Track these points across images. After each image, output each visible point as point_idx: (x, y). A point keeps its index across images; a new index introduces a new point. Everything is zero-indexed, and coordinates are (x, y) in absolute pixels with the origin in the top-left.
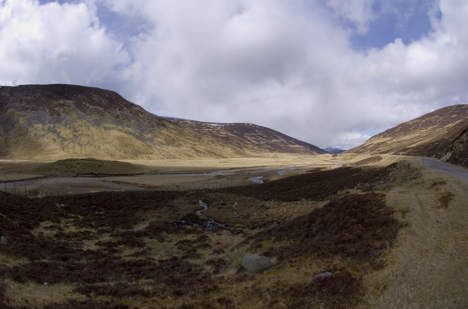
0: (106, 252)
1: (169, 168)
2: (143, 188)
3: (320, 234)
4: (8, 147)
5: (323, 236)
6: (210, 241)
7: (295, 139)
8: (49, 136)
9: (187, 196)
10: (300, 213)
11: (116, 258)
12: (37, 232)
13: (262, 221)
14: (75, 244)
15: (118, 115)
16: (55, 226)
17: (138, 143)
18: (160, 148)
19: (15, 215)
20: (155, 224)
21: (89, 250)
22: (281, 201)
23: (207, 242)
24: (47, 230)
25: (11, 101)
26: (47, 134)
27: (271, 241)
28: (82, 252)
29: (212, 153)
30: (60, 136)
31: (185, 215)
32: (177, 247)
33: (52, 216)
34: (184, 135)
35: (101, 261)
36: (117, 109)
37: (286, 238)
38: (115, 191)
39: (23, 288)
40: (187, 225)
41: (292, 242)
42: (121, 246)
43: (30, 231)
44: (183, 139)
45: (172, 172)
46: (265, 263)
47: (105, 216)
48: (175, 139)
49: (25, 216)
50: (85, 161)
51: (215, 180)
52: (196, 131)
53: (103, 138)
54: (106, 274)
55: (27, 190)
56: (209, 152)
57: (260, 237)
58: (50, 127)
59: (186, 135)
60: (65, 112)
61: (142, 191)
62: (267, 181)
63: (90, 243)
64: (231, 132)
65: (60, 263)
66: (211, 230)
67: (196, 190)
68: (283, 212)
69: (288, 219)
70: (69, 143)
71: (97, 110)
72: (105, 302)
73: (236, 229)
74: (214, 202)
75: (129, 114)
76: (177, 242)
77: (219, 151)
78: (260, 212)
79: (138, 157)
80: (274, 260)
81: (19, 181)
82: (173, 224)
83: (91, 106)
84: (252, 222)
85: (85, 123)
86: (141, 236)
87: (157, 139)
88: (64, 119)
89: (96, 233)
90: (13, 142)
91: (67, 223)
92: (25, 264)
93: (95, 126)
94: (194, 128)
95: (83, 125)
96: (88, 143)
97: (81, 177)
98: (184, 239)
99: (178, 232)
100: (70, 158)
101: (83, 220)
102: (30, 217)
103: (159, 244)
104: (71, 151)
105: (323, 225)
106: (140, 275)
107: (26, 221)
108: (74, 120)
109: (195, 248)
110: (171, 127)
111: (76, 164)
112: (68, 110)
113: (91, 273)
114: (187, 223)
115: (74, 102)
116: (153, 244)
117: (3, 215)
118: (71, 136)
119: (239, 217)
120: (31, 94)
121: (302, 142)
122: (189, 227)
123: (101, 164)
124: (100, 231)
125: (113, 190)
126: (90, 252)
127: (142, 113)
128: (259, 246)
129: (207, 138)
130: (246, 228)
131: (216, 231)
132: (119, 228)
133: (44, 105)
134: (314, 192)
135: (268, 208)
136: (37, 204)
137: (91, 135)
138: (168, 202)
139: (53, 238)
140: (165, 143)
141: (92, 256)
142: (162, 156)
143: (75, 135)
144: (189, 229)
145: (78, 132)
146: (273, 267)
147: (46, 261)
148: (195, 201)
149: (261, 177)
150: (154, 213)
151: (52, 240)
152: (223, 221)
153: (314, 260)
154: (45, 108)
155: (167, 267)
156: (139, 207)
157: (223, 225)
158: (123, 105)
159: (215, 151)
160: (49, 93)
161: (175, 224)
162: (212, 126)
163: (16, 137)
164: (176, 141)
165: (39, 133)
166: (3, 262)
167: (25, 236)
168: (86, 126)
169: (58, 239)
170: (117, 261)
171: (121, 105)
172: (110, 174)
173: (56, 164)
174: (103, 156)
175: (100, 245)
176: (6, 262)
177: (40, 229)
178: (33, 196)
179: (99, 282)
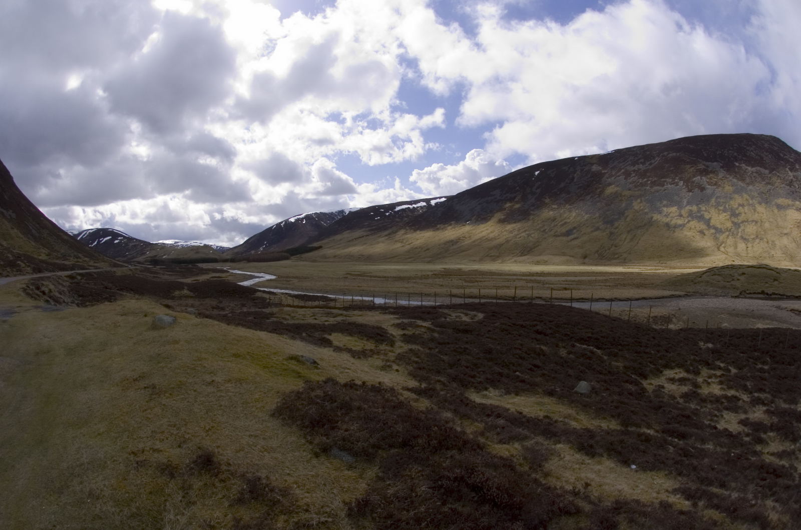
0: (747, 439)
4: (616, 247)
8: (693, 227)
11: (755, 453)
12: (652, 384)
14: (710, 415)
15: (792, 180)
16: (689, 380)
19: (620, 353)
21: (726, 430)
24: (673, 384)
25: (607, 175)
26: (689, 221)
28: (714, 431)
30: (711, 224)
33: (689, 362)
35: (734, 453)
36: (787, 169)
38: (792, 327)
39: (588, 464)
42: (772, 434)
43: (641, 381)
47: (769, 373)
49: (640, 356)
50: (753, 269)
53: (778, 227)
55: (652, 315)
58: (691, 211)
60: (712, 183)
63: (733, 417)
65: (673, 440)
70: (728, 237)
71: (760, 174)
81: (637, 299)
83: (749, 168)
85: (746, 199)
88: (712, 196)
89: (747, 402)
90: (625, 239)
91: (710, 377)
92: (611, 429)
93: (763, 204)
95: (745, 203)
96: (757, 237)
97: (745, 298)
100: (730, 264)
101: (736, 376)
102: (649, 359)
104: (731, 250)
106: (770, 493)
107: (640, 363)
108: (729, 195)
111: (740, 275)
112: (715, 180)
113: (713, 469)
115: (721, 165)
117: (595, 350)
118: (729, 224)
120: (642, 160)
123: (776, 275)
124: (753, 401)
125: (789, 326)
126: (727, 434)
132: (781, 401)
133: (672, 175)
136: (667, 338)
137: (760, 221)
139: (679, 399)
141: (725, 441)
143: (736, 223)
145: (739, 218)
147: (651, 432)
151: (676, 401)
154: (676, 180)
158: (792, 160)
160: (674, 154)
163: (630, 230)
165: (673, 222)
166: (565, 418)
167: (630, 386)
168: (749, 205)
169: (685, 402)
170: (755, 458)
171: (790, 159)
172: (789, 294)
173: (707, 274)
174: (779, 261)
175: (745, 425)
176: (571, 420)
177: (661, 381)
178: (661, 325)
179: (716, 488)
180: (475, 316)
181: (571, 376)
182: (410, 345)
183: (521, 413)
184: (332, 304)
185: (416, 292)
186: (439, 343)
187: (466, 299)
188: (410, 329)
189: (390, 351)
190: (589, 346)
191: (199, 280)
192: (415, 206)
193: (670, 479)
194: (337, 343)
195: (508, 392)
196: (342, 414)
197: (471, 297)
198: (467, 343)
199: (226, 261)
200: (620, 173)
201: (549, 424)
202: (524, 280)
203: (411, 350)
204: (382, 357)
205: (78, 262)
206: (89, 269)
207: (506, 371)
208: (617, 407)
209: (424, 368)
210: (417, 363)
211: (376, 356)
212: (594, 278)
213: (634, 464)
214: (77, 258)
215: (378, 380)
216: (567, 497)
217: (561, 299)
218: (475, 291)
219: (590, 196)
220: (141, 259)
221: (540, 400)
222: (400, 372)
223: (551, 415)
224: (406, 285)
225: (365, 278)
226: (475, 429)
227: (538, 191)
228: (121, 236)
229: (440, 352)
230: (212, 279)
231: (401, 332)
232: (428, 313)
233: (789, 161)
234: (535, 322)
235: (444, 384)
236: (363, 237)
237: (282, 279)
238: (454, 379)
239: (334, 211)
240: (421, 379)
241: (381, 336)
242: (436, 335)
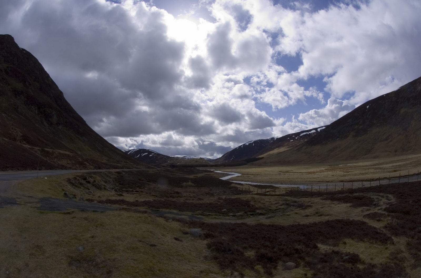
191: (198, 176)
199: (212, 166)
205: (127, 165)
206: (132, 169)
214: (126, 163)
220: (165, 164)
228: (153, 153)
230: (205, 176)
236: (285, 151)
237: (244, 176)
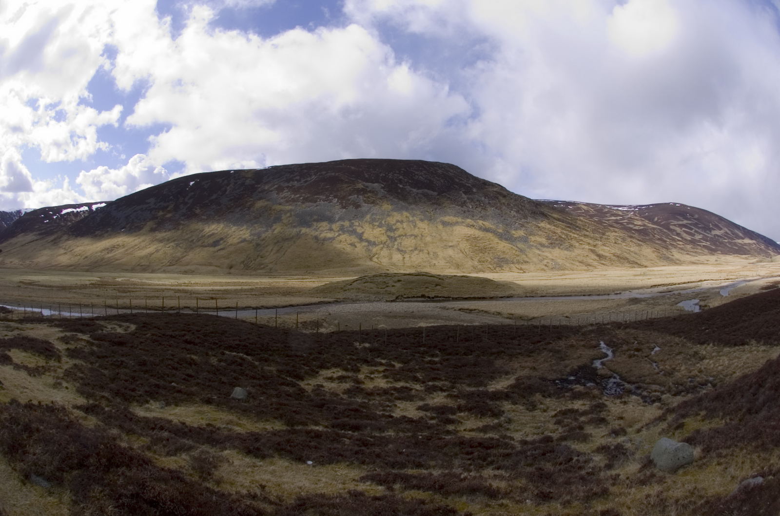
0: (433, 422)
1: (554, 287)
2: (510, 320)
3: (766, 408)
4: (262, 257)
5: (769, 412)
6: (608, 413)
7: (743, 228)
9: (582, 334)
10: (746, 368)
11: (448, 432)
12: (310, 385)
13: (691, 382)
14: (381, 406)
15: (465, 201)
16: (349, 377)
17: (502, 246)
18: (539, 253)
19: (271, 358)
20: (524, 380)
21: (404, 417)
22: (722, 345)
23: (603, 415)
24: (332, 382)
25: (259, 190)
26: (340, 235)
27: (699, 418)
28: (390, 419)
29: (622, 260)
30: (364, 238)
31: (576, 367)
32: (555, 420)
33: (345, 362)
34: (577, 229)
35: (421, 435)
36: (461, 192)
37: (721, 414)
38: (462, 324)
39: (261, 466)
40: (576, 384)
41: (728, 421)
42: (462, 414)
43: (298, 382)
44: (576, 236)
45: (559, 293)
46: (685, 456)
47: (441, 364)
48: (563, 236)
49: (293, 360)
50: (411, 277)
51: (628, 307)
52: (595, 221)
53: (441, 240)
54: (428, 456)
55: (301, 321)
56: (618, 257)
57: (684, 410)
58: (343, 225)
59: (580, 228)
60: (368, 201)
61: (509, 325)
62: (706, 308)
63: (409, 405)
64: (650, 219)
65: (346, 433)
66: (612, 394)
67: (597, 324)
68: (722, 365)
69: (727, 379)
70: (382, 249)
71: (426, 195)
72: (420, 500)
73: (651, 395)
74: (624, 346)
75: (483, 198)
76: (556, 412)
77: (634, 255)
78: (691, 364)
79: (504, 268)
80: (697, 451)
81: (284, 307)
82: (554, 381)
83: (415, 190)
84: (677, 383)
85: (407, 217)
86: (498, 399)
87: (533, 238)
88: (367, 213)
89: (422, 391)
90: (272, 250)
91: (372, 373)
92: (276, 430)
93: (426, 221)
94: (592, 216)
95: (405, 220)
96: (416, 249)
97: (403, 301)
98: (568, 408)
99: (561, 395)
100: (384, 272)
101: (402, 369)
102: (302, 362)
103: (526, 414)
104: (385, 261)
105: (773, 392)
106: (485, 463)
107: (293, 366)
108: (386, 213)
109: (582, 424)
110: (555, 216)
111: (395, 282)
112: (373, 199)
113: (401, 453)
114: (578, 382)
115: (383, 186)
116: (515, 413)
117: (245, 356)
118: (384, 238)
119: (658, 373)
120: (298, 178)
121: (753, 232)
122: (579, 388)
123: (439, 281)
124: (429, 389)
125: (459, 323)
126: (405, 420)
127: (504, 196)
128: (680, 426)
129: (614, 234)
130: (665, 394)
131: (620, 397)
132: (463, 385)
133: (327, 193)
134: (767, 327)
135: (702, 358)
136: (318, 342)
137: (420, 235)
138: (551, 343)
139: (342, 395)
140: (547, 244)
141: (407, 426)
142: (544, 267)
143: (392, 237)
144: (579, 392)
145: (396, 232)
146: (695, 464)
147: (320, 428)
148: (594, 343)
149: (697, 301)
150: (526, 362)
151: (339, 397)
152: (633, 379)
153: (749, 454)
154: (330, 198)
155: (534, 452)
156: (502, 352)
157: (632, 387)
158: (470, 185)
159: (627, 256)
160: (333, 174)
161: (557, 381)
162: (620, 210)
163: (278, 242)
164: (565, 239)
165: (323, 235)
166: (228, 424)
167: (287, 388)
168: (409, 221)
169: (351, 397)
170: (450, 437)
171: (467, 184)
172: (455, 296)
173: (358, 282)
174: (442, 269)
175: (426, 410)
176: (234, 425)
177: (319, 381)
178: (311, 329)
179: (412, 468)
180: (128, 327)
181: (225, 383)
182: (74, 361)
183: (184, 424)
184: (10, 316)
185: (77, 303)
186: (98, 357)
187: (119, 310)
188: (73, 342)
189: (58, 367)
190: (239, 353)
192: (78, 210)
193: (354, 469)
194: (16, 360)
195: (168, 404)
196: (27, 437)
197: (125, 308)
198: (123, 355)
200: (273, 188)
201: (212, 432)
202: (173, 290)
203: (75, 365)
204: (52, 374)
207: (162, 383)
208: (277, 409)
209: (89, 384)
210: (82, 378)
211: (48, 374)
212: (239, 288)
213: (309, 460)
215: (52, 399)
216: (245, 501)
217: (209, 308)
218: (127, 301)
219: (240, 208)
221: (200, 409)
222: (69, 390)
223: (213, 423)
224: (69, 296)
225: (35, 287)
226: (142, 444)
227: (191, 201)
229: (100, 366)
231: (65, 347)
232: (87, 325)
233: (465, 185)
234: (184, 332)
235: (108, 399)
236: (33, 241)
238: (117, 393)
239: (13, 211)
240: (88, 396)
241: (50, 351)
242: (95, 348)
